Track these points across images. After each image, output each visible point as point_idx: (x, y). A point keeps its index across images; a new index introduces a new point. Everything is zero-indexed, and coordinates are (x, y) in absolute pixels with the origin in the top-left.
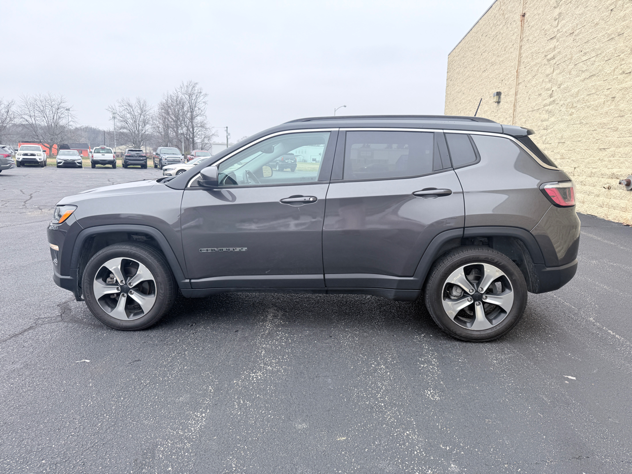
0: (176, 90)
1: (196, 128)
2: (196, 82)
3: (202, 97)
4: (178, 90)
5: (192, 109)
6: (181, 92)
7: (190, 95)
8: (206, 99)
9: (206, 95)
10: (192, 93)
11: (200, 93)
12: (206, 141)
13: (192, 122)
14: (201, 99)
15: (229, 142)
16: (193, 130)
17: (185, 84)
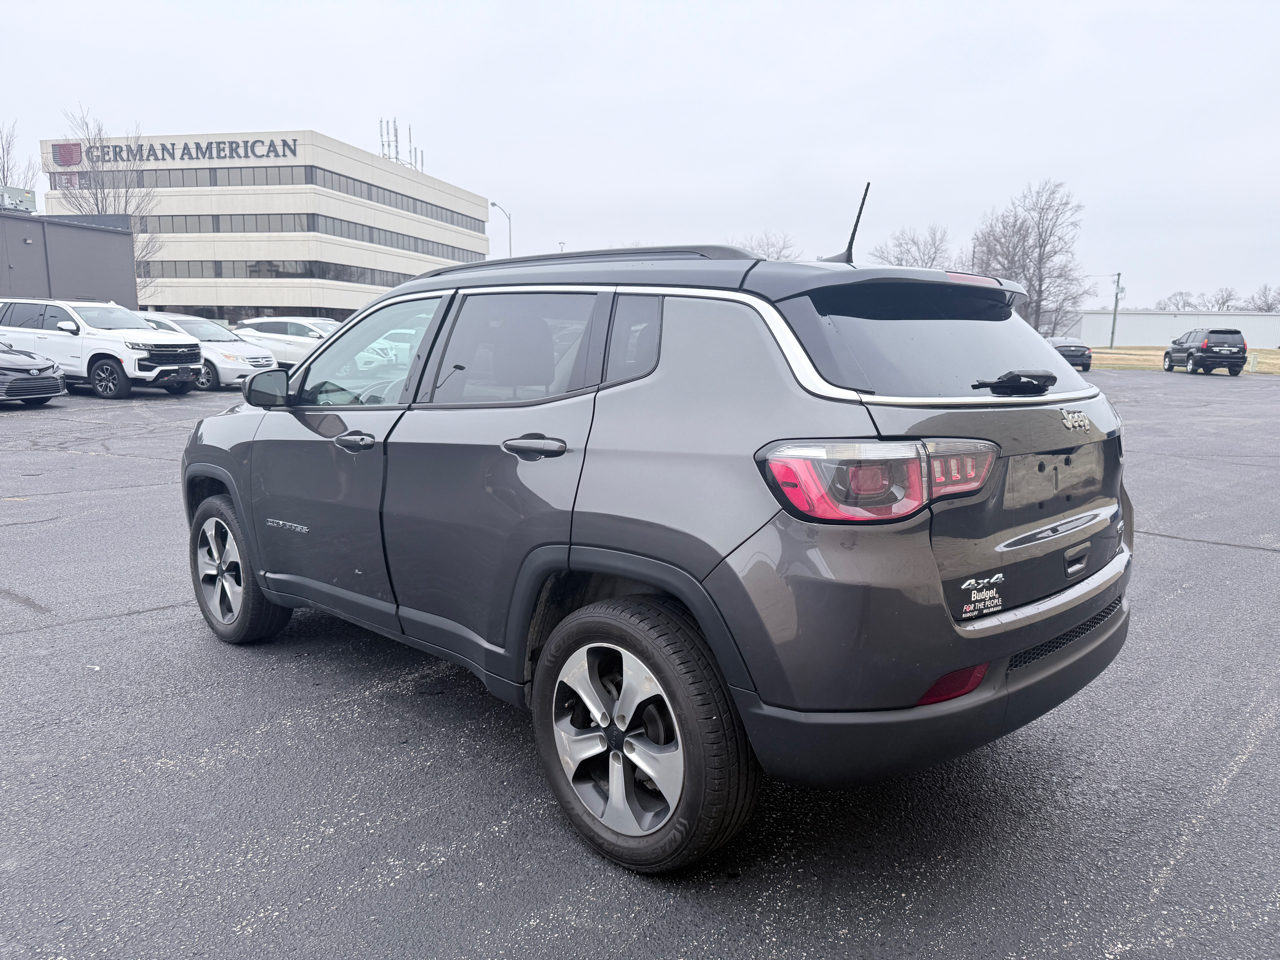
0: (1013, 204)
1: (1048, 281)
2: (1059, 182)
3: (1068, 214)
4: (1017, 203)
5: (1044, 241)
6: (1023, 207)
7: (1043, 211)
8: (1076, 217)
9: (1079, 207)
10: (1048, 206)
11: (1067, 204)
12: (1068, 306)
13: (1040, 269)
14: (1067, 217)
15: (1120, 308)
16: (1040, 285)
17: (1035, 189)
